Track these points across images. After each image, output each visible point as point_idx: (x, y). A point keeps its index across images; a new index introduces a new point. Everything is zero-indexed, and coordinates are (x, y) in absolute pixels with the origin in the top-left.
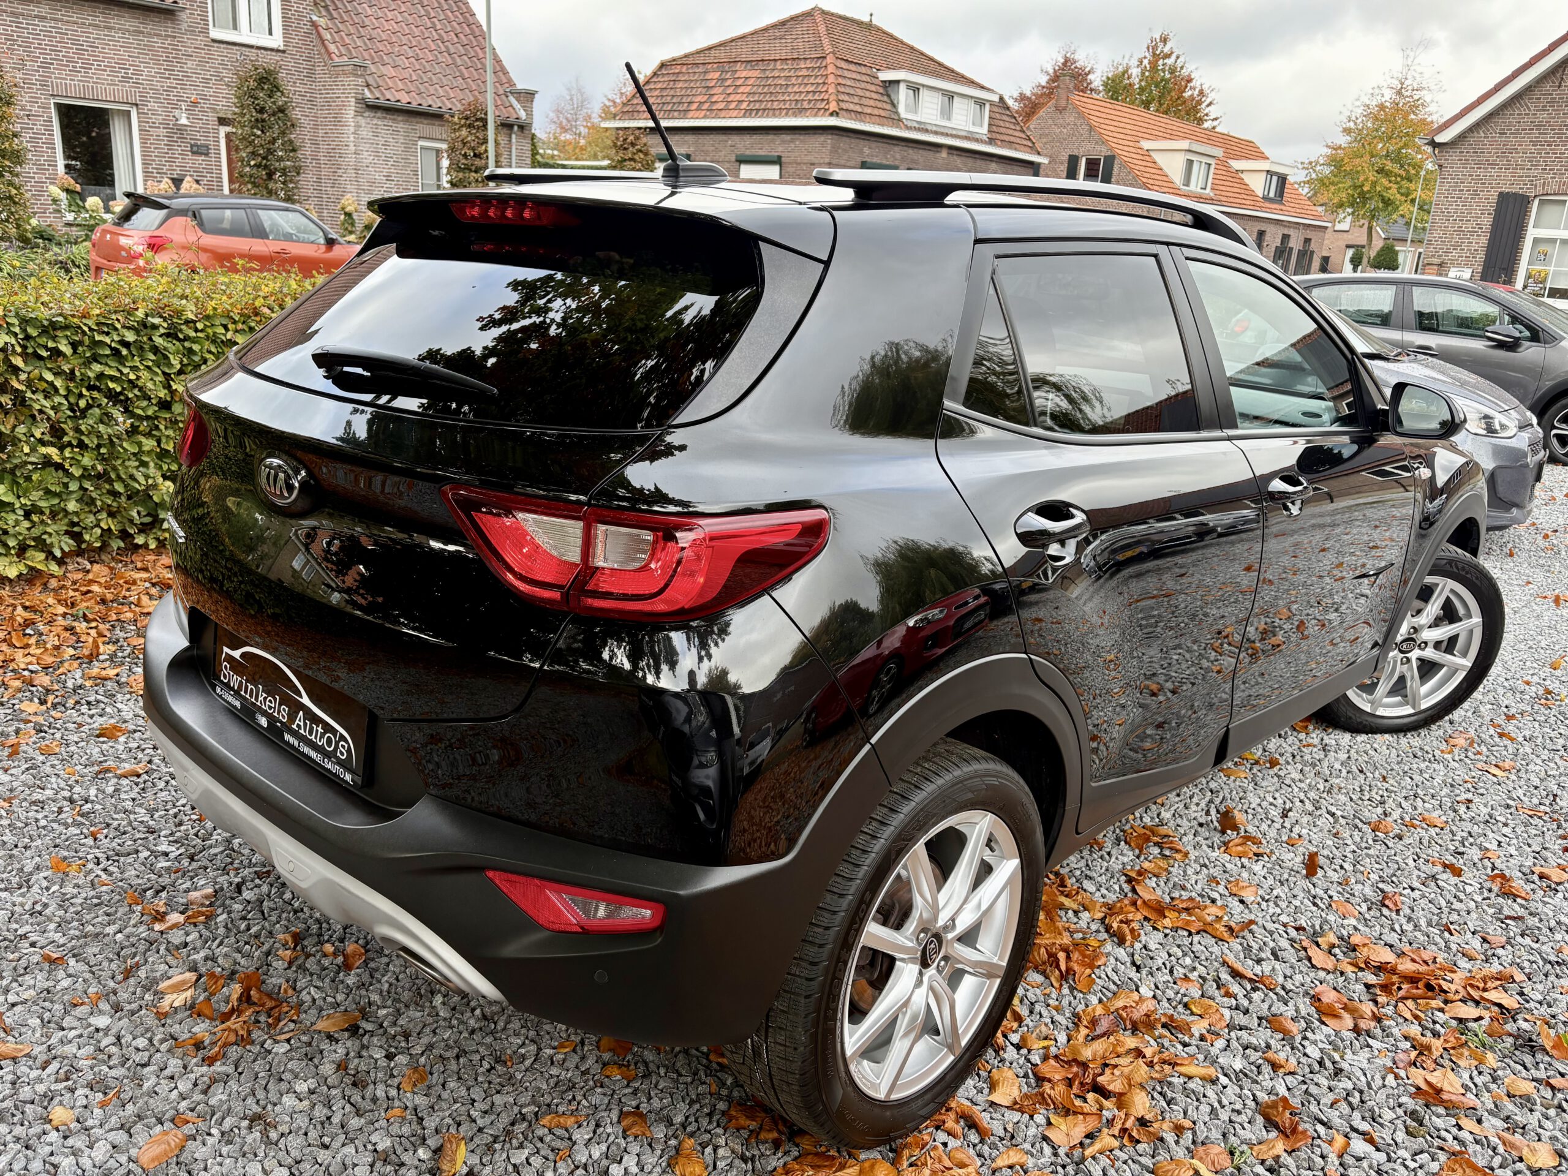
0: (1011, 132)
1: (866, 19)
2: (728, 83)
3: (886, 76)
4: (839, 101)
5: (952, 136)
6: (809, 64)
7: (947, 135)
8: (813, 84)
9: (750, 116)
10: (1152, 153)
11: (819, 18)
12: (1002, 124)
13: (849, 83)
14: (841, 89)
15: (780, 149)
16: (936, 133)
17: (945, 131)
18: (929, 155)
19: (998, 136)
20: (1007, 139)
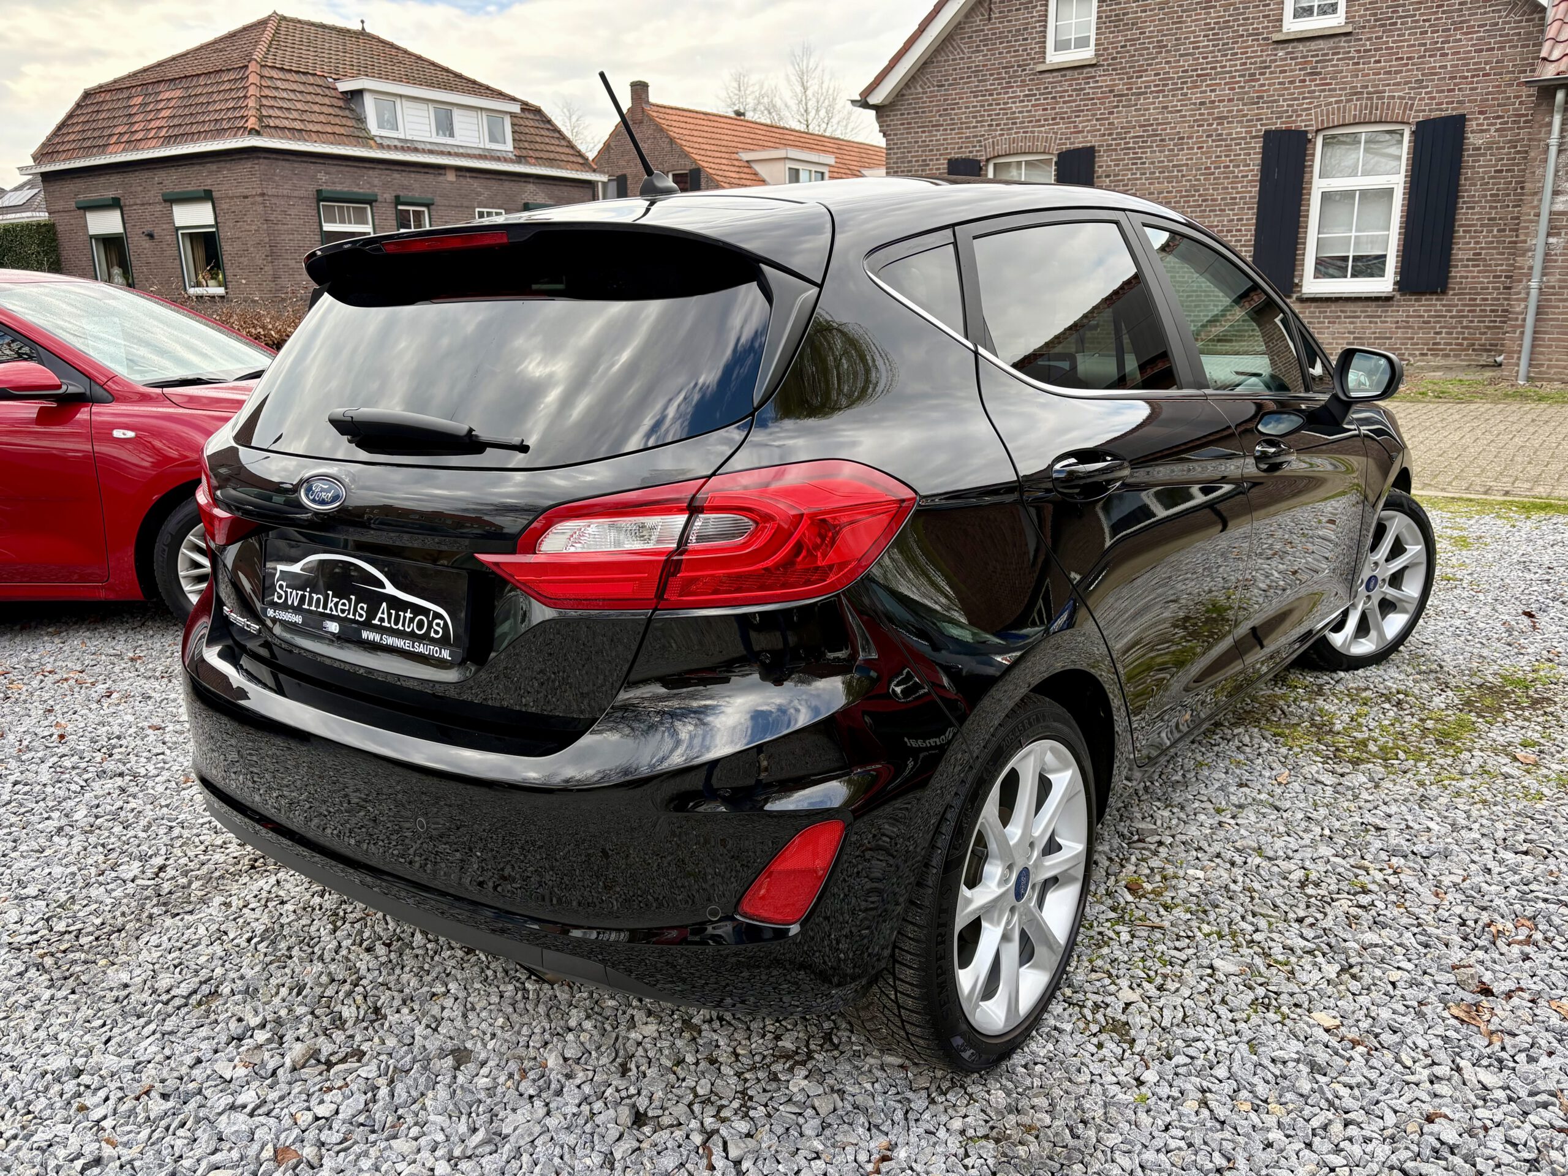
0: (553, 148)
1: (358, 27)
2: (151, 107)
3: (344, 86)
4: (260, 119)
5: (457, 155)
6: (232, 75)
7: (449, 154)
8: (233, 99)
10: (754, 165)
11: (270, 25)
12: (538, 139)
13: (285, 95)
14: (264, 102)
15: (209, 182)
16: (431, 152)
17: (449, 149)
18: (430, 179)
19: (531, 153)
20: (542, 155)
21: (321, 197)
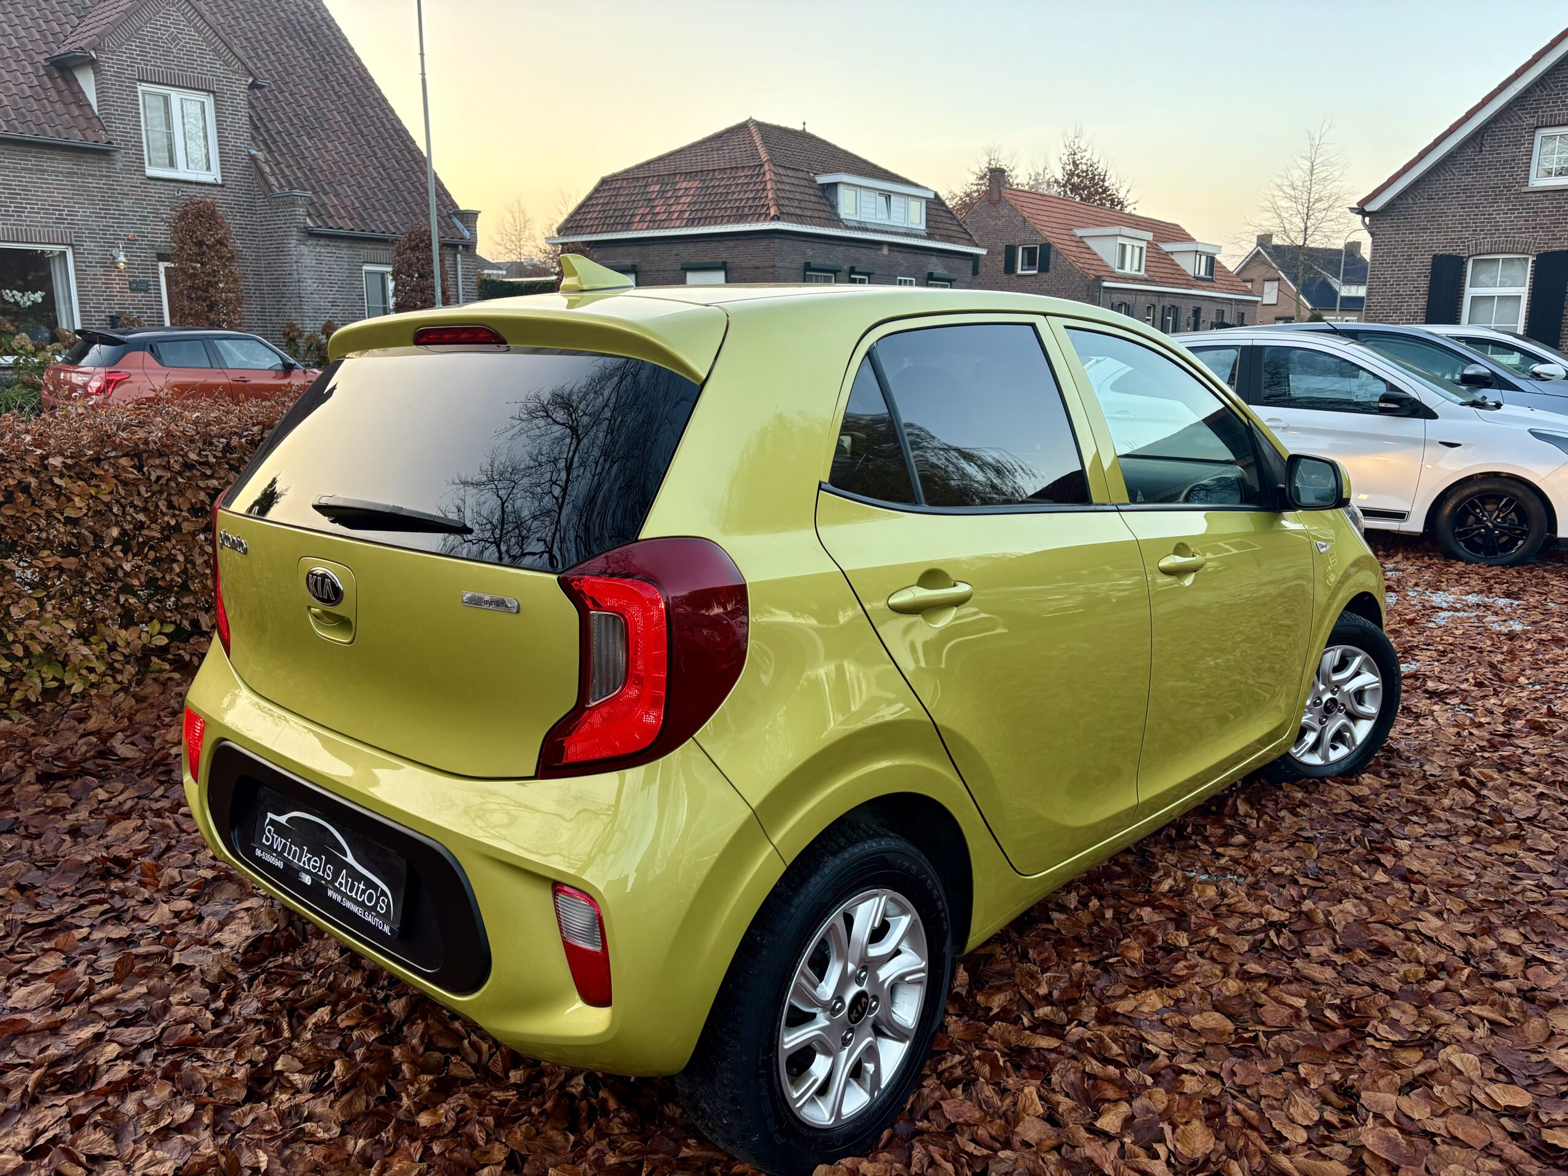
0: (948, 226)
2: (670, 194)
3: (822, 179)
4: (778, 205)
5: (892, 234)
6: (747, 172)
7: (887, 232)
8: (752, 191)
9: (692, 225)
11: (753, 130)
12: (939, 219)
13: (788, 188)
14: (779, 193)
16: (875, 231)
17: (886, 229)
18: (872, 253)
19: (938, 231)
20: (945, 233)
21: (808, 267)
